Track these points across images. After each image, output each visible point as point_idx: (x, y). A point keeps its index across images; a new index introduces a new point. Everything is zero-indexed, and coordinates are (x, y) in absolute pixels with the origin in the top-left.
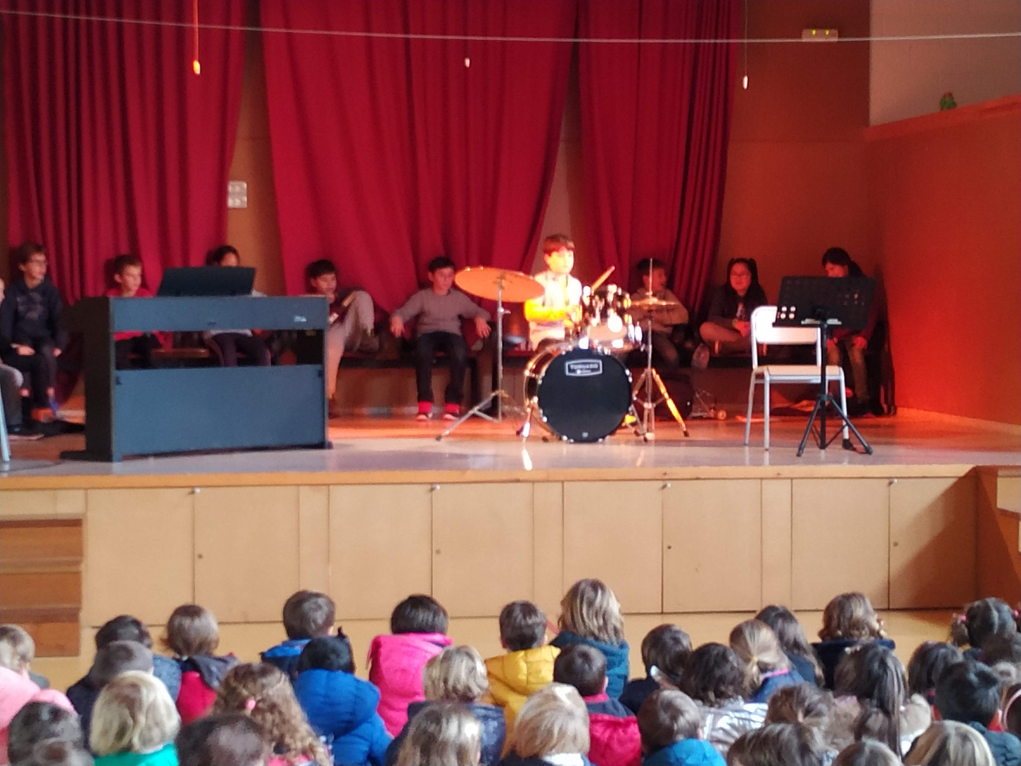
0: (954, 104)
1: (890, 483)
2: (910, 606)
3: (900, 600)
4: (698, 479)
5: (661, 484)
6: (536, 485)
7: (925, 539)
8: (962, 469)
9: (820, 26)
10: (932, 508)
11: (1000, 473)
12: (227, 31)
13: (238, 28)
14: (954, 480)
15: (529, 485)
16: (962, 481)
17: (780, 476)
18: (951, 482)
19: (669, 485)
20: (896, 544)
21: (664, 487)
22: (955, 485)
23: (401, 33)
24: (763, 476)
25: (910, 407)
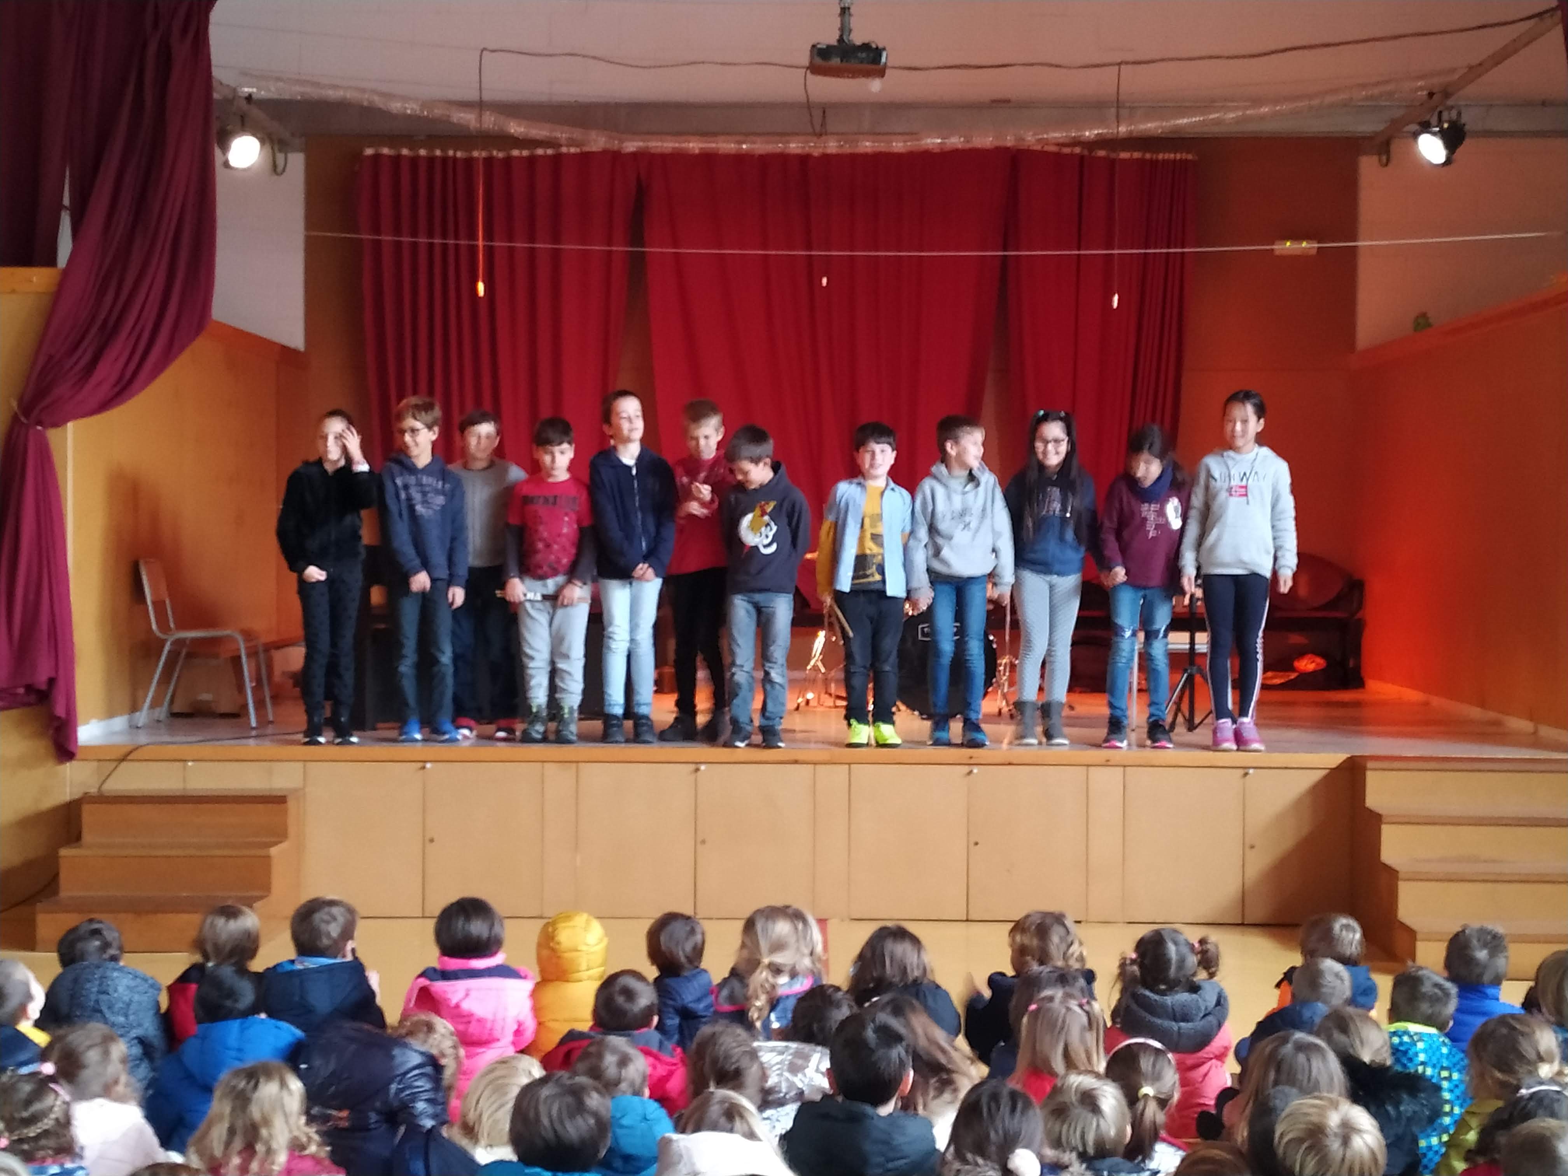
0: (1429, 325)
1: (1246, 774)
2: (1272, 922)
3: (1257, 913)
4: (1010, 764)
5: (966, 769)
6: (818, 767)
7: (1287, 841)
8: (1334, 758)
9: (1296, 237)
10: (1298, 803)
11: (1370, 765)
12: (610, 252)
13: (621, 249)
14: (1324, 773)
15: (811, 767)
16: (1335, 773)
17: (1109, 763)
18: (1321, 774)
19: (975, 771)
20: (1252, 847)
21: (971, 772)
22: (1326, 777)
23: (803, 250)
24: (1090, 763)
25: (1382, 679)
